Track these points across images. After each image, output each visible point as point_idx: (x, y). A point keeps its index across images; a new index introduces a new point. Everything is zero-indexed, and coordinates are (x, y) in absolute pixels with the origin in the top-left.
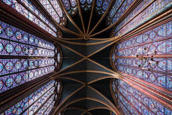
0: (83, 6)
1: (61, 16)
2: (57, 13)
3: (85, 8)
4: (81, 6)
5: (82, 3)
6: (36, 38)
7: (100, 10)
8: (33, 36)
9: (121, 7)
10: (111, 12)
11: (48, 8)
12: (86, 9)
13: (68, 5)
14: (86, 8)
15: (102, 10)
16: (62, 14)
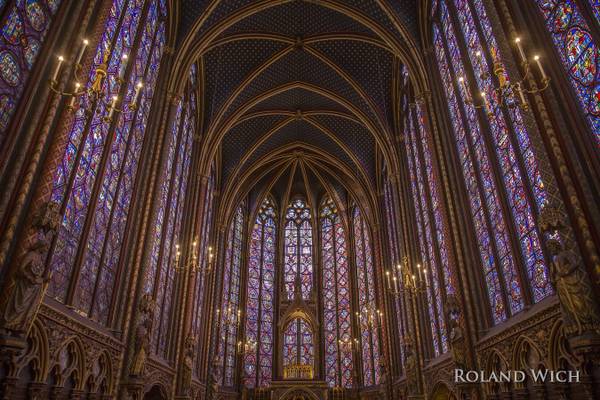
0: (306, 214)
3: (302, 209)
5: (307, 224)
7: (264, 211)
12: (299, 205)
13: (338, 229)
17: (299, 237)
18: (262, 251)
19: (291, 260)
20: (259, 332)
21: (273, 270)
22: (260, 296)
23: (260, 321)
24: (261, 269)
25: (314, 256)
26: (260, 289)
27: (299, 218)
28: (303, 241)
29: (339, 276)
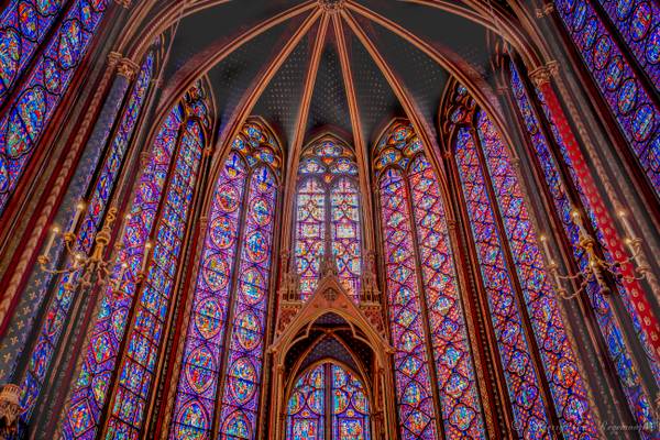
0: (344, 167)
1: (465, 138)
2: (482, 159)
3: (335, 159)
4: (357, 168)
5: (348, 185)
6: (619, 114)
7: (252, 151)
8: (628, 137)
9: (159, 197)
10: (194, 153)
11: (517, 204)
12: (329, 151)
13: (418, 183)
14: (328, 157)
15: (244, 151)
16: (460, 143)
17: (328, 207)
18: (242, 223)
19: (309, 249)
20: (216, 402)
21: (266, 266)
22: (228, 315)
23: (221, 375)
24: (236, 257)
25: (363, 243)
26: (230, 299)
27: (328, 172)
28: (338, 214)
29: (429, 274)
